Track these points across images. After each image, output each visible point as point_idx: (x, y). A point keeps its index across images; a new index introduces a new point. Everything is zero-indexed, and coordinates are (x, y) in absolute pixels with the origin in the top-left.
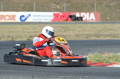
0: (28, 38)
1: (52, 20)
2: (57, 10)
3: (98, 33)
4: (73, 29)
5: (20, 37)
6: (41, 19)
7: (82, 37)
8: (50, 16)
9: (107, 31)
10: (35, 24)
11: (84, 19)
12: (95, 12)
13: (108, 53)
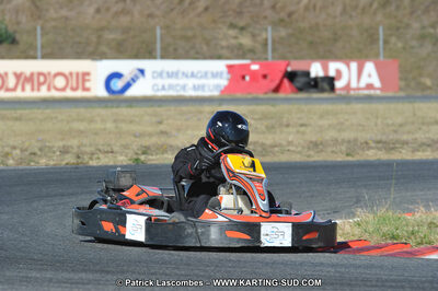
0: (135, 157)
1: (222, 88)
2: (240, 52)
3: (393, 137)
4: (301, 122)
5: (107, 152)
6: (184, 87)
7: (333, 152)
8: (215, 75)
9: (424, 128)
10: (159, 106)
11: (339, 84)
12: (381, 58)
13: (427, 207)
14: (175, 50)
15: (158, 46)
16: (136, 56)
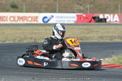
1: (75, 21)
2: (80, 11)
4: (97, 31)
5: (43, 39)
6: (64, 21)
7: (106, 39)
8: (73, 17)
11: (107, 20)
12: (119, 13)
14: (62, 10)
15: (57, 9)
16: (51, 12)
